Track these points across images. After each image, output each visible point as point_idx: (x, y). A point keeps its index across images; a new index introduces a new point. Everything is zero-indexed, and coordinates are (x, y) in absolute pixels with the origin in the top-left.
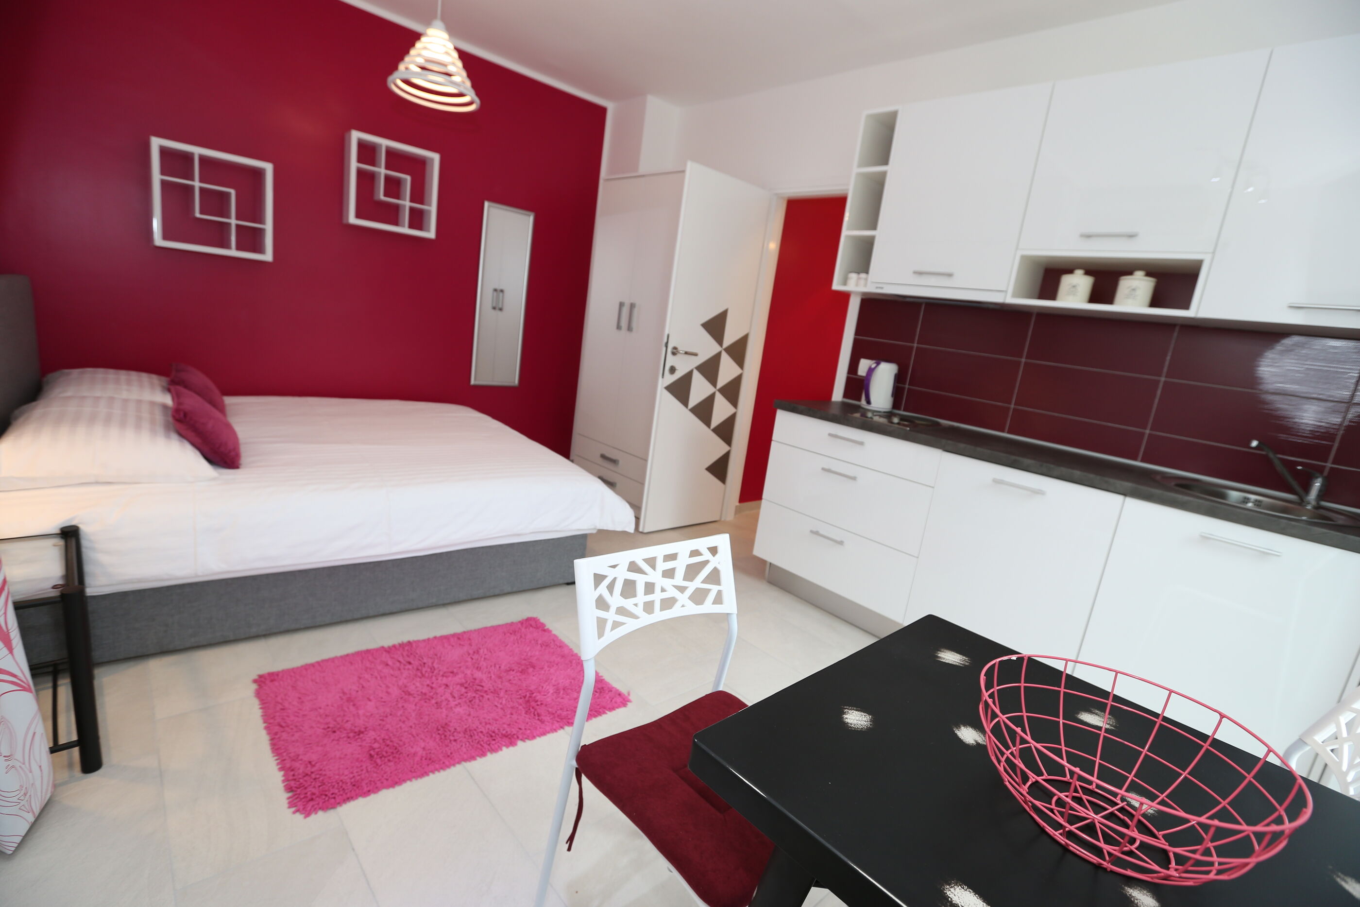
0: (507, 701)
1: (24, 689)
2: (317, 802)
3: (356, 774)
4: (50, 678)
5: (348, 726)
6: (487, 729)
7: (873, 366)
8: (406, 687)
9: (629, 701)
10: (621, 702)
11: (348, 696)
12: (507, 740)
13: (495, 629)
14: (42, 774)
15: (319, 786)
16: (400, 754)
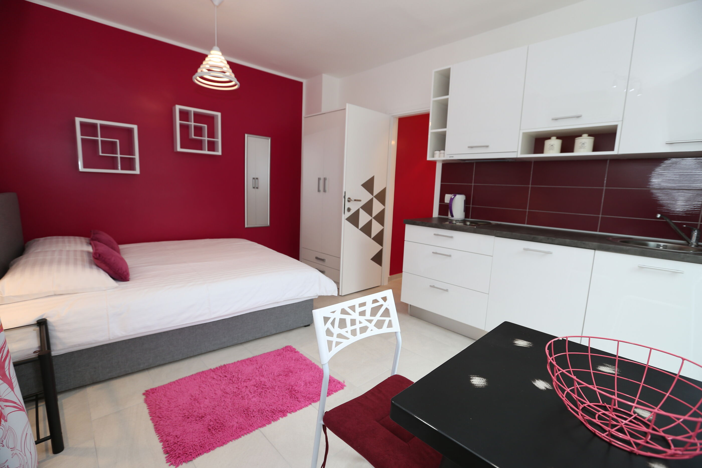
0: (280, 392)
1: (20, 410)
2: (182, 458)
3: (202, 440)
4: (34, 403)
5: (195, 414)
6: (270, 408)
7: (453, 197)
8: (225, 389)
9: (345, 386)
10: (341, 387)
11: (194, 397)
12: (282, 414)
13: (269, 354)
14: (31, 456)
15: (182, 449)
16: (225, 427)
